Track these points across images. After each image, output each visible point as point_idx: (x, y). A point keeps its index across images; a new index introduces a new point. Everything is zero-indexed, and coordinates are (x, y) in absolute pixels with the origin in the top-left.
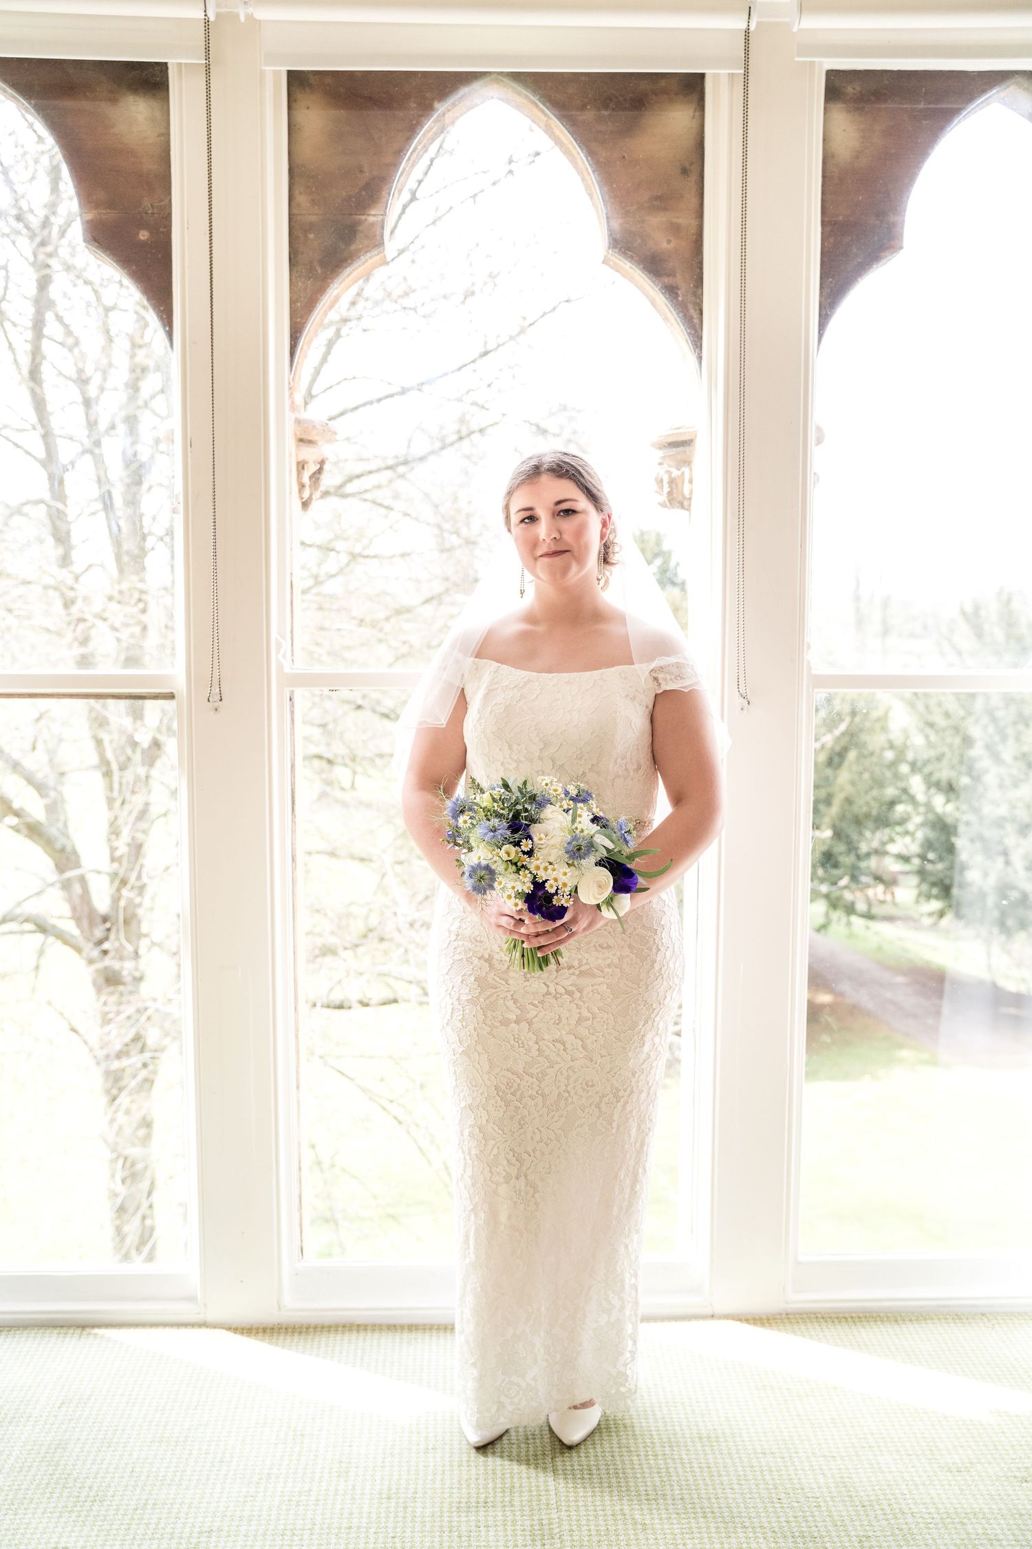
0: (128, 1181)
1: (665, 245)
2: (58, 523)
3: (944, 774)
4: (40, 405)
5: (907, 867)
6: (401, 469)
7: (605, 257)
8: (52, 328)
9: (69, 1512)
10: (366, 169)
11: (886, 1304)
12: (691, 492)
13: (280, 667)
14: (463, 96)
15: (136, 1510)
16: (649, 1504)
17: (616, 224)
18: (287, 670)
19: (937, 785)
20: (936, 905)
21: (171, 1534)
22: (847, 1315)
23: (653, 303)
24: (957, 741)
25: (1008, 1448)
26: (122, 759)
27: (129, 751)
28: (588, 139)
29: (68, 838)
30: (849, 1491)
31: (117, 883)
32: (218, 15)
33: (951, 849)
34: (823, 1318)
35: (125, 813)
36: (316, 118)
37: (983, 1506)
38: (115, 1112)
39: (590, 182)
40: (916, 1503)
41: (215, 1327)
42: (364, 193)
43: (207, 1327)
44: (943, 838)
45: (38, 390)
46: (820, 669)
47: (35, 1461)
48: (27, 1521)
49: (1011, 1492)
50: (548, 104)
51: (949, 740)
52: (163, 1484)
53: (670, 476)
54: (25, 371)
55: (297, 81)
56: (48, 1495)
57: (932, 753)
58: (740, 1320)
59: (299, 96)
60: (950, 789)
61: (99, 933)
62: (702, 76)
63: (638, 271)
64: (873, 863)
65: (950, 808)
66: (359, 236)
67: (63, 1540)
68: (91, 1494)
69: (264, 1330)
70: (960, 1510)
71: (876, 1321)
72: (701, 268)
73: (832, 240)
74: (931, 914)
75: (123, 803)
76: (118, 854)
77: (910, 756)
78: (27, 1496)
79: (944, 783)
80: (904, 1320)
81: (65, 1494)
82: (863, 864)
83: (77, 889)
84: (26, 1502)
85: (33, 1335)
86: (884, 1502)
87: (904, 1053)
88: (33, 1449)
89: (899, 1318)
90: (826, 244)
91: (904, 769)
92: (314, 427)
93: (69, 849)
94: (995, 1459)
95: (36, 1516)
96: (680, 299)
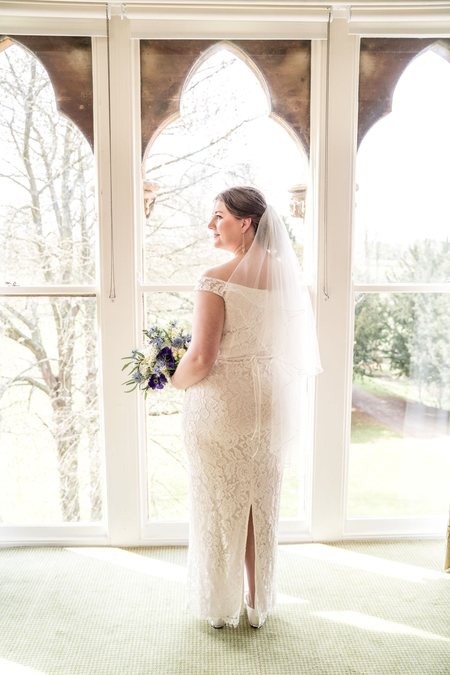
0: (70, 486)
1: (294, 110)
2: (36, 215)
3: (402, 317)
4: (28, 166)
5: (386, 355)
6: (177, 191)
7: (270, 115)
8: (33, 134)
9: (62, 618)
10: (172, 79)
11: (381, 537)
12: (305, 211)
13: (139, 283)
14: (212, 49)
15: (88, 617)
16: (289, 615)
17: (275, 102)
18: (141, 285)
19: (399, 321)
20: (398, 371)
21: (102, 627)
22: (366, 541)
23: (290, 134)
24: (408, 303)
25: (429, 592)
26: (64, 313)
27: (67, 310)
28: (263, 66)
29: (42, 346)
30: (367, 609)
31: (62, 364)
32: (112, 17)
33: (405, 348)
34: (357, 542)
35: (66, 336)
36: (152, 58)
37: (420, 614)
38: (64, 458)
39: (264, 84)
40: (393, 614)
41: (114, 547)
42: (171, 89)
43: (112, 547)
44: (401, 343)
45: (27, 160)
46: (357, 284)
47: (47, 599)
48: (46, 621)
49: (430, 609)
50: (247, 52)
51: (404, 303)
52: (98, 608)
53: (296, 204)
54: (22, 152)
55: (144, 44)
56: (53, 612)
57: (397, 308)
58: (324, 544)
59: (144, 49)
60: (404, 323)
61: (55, 385)
62: (310, 41)
63: (283, 121)
64: (372, 354)
65: (404, 331)
66: (169, 107)
67: (60, 628)
68: (70, 611)
69: (134, 548)
70: (411, 616)
71: (377, 543)
72: (309, 120)
73: (363, 108)
74: (396, 375)
75: (64, 332)
76: (63, 353)
77: (388, 309)
78: (45, 612)
79: (402, 321)
80: (388, 543)
81: (60, 611)
82: (368, 354)
83: (46, 367)
84: (45, 614)
85: (43, 550)
86: (381, 613)
87: (385, 432)
88: (46, 594)
89: (387, 542)
90: (360, 110)
91: (386, 315)
92: (151, 185)
93: (42, 350)
94: (424, 596)
95: (49, 619)
96: (301, 132)
